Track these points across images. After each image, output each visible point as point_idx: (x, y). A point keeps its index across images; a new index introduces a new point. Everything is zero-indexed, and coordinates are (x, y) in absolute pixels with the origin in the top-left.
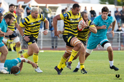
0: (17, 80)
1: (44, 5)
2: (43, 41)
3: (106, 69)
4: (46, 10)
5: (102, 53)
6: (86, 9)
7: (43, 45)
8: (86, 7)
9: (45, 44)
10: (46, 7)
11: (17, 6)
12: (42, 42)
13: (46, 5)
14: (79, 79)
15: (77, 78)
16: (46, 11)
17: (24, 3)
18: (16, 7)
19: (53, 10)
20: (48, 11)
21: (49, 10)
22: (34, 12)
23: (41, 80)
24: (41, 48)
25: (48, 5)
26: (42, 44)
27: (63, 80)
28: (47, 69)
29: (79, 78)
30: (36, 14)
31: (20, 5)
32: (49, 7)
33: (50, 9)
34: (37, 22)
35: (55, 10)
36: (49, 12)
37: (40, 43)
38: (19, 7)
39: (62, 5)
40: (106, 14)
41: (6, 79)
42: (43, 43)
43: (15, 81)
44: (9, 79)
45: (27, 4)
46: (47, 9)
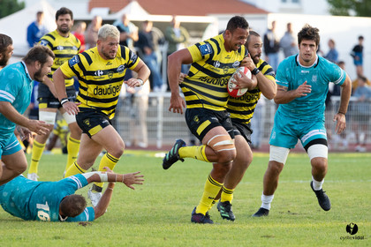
0: (88, 240)
1: (167, 18)
2: (165, 124)
3: (349, 207)
4: (174, 33)
5: (338, 161)
6: (289, 31)
7: (165, 137)
8: (289, 25)
9: (169, 133)
10: (172, 24)
11: (88, 22)
12: (160, 127)
13: (174, 19)
14: (268, 237)
15: (262, 233)
16: (172, 36)
17: (110, 13)
18: (84, 25)
19: (194, 33)
20: (178, 37)
21: (180, 32)
22: (105, 40)
23: (159, 241)
24: (159, 144)
25: (180, 19)
26: (160, 134)
27: (224, 239)
28: (177, 207)
29: (269, 233)
30: (112, 44)
31: (96, 17)
32: (182, 25)
33: (184, 31)
34: (114, 71)
35: (200, 34)
36: (181, 39)
37: (156, 131)
38: (95, 25)
39: (220, 19)
40: (311, 46)
41: (56, 238)
42: (164, 131)
43: (81, 242)
44: (63, 238)
45: (117, 16)
46: (177, 29)
